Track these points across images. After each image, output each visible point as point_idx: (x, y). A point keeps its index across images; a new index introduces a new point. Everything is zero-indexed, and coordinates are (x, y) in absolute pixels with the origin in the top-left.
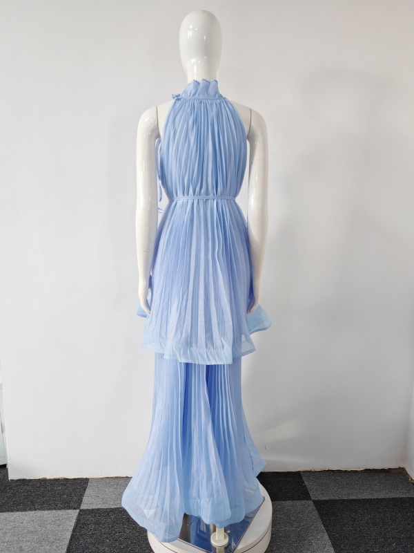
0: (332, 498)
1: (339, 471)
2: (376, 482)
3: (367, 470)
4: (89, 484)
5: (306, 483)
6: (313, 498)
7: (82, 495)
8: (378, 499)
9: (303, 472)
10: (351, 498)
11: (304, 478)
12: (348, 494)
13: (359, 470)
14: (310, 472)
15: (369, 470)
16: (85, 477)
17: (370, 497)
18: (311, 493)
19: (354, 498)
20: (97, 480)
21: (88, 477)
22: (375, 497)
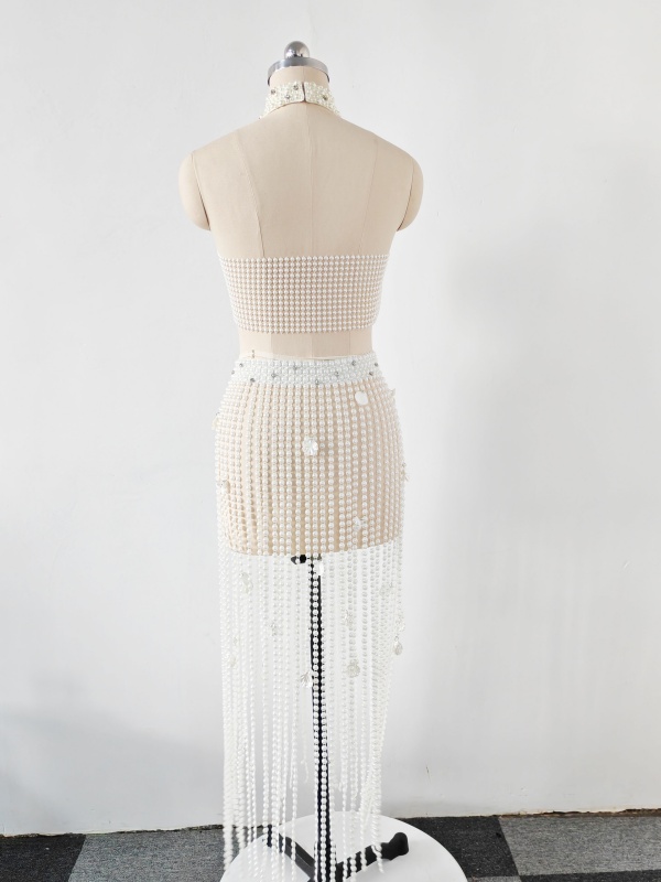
0: (559, 870)
1: (575, 814)
2: (647, 836)
3: (629, 810)
4: (85, 846)
5: (508, 839)
6: (522, 872)
7: (70, 870)
8: (651, 872)
9: (504, 816)
10: (599, 869)
11: (505, 830)
12: (592, 863)
13: (613, 811)
14: (518, 816)
15: (635, 810)
16: (76, 831)
17: (636, 867)
18: (517, 861)
19: (604, 869)
20: (101, 838)
21: (83, 832)
22: (646, 868)
